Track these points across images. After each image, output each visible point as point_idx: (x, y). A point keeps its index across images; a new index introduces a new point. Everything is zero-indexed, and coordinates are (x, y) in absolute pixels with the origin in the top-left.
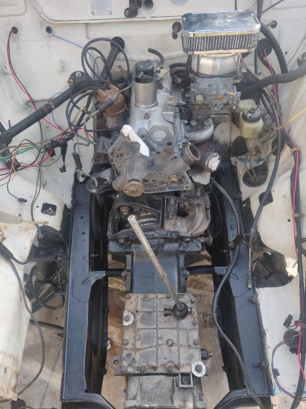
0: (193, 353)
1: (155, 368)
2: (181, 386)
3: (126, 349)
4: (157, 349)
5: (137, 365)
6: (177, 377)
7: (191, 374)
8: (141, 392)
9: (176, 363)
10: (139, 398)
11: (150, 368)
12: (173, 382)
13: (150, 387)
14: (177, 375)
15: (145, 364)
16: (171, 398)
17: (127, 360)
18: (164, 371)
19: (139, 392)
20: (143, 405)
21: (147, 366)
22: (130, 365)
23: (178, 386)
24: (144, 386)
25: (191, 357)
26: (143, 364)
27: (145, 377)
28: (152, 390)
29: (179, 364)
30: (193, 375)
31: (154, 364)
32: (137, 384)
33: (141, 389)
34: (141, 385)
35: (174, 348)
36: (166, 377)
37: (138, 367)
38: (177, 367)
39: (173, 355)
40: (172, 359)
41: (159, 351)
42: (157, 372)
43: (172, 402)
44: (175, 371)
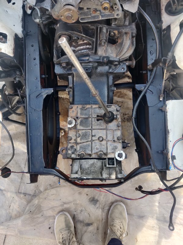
0: (117, 145)
1: (90, 155)
2: (107, 166)
3: (70, 143)
4: (92, 143)
5: (78, 153)
6: (105, 160)
7: (115, 159)
8: (81, 169)
9: (105, 152)
10: (79, 173)
11: (87, 155)
12: (102, 163)
13: (87, 166)
14: (105, 159)
15: (84, 153)
16: (101, 173)
17: (71, 150)
18: (97, 157)
19: (79, 170)
20: (82, 177)
21: (85, 154)
22: (73, 153)
23: (105, 166)
24: (83, 166)
25: (115, 148)
26: (82, 153)
27: (83, 160)
28: (88, 168)
29: (107, 152)
30: (116, 159)
31: (90, 153)
32: (78, 164)
33: (81, 167)
34: (81, 165)
35: (104, 142)
36: (97, 160)
37: (79, 154)
38: (106, 154)
39: (103, 147)
40: (102, 150)
41: (93, 144)
42: (92, 157)
43: (102, 175)
44: (104, 157)
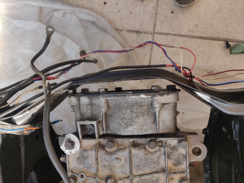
0: (77, 165)
1: (135, 145)
4: (131, 172)
5: (163, 149)
6: (101, 133)
7: (81, 138)
8: (155, 114)
9: (101, 153)
11: (141, 144)
12: (107, 127)
13: (141, 120)
14: (101, 137)
15: (149, 150)
17: (179, 154)
18: (119, 140)
20: (149, 97)
21: (147, 147)
22: (174, 148)
23: (98, 123)
24: (149, 120)
26: (153, 150)
27: (150, 132)
29: (97, 152)
30: (78, 136)
31: (135, 151)
32: (161, 123)
33: (155, 117)
34: (155, 121)
36: (118, 133)
37: (161, 146)
38: (102, 147)
39: (106, 163)
40: (108, 157)
41: (128, 169)
42: (131, 140)
43: (107, 102)
44: (103, 141)
